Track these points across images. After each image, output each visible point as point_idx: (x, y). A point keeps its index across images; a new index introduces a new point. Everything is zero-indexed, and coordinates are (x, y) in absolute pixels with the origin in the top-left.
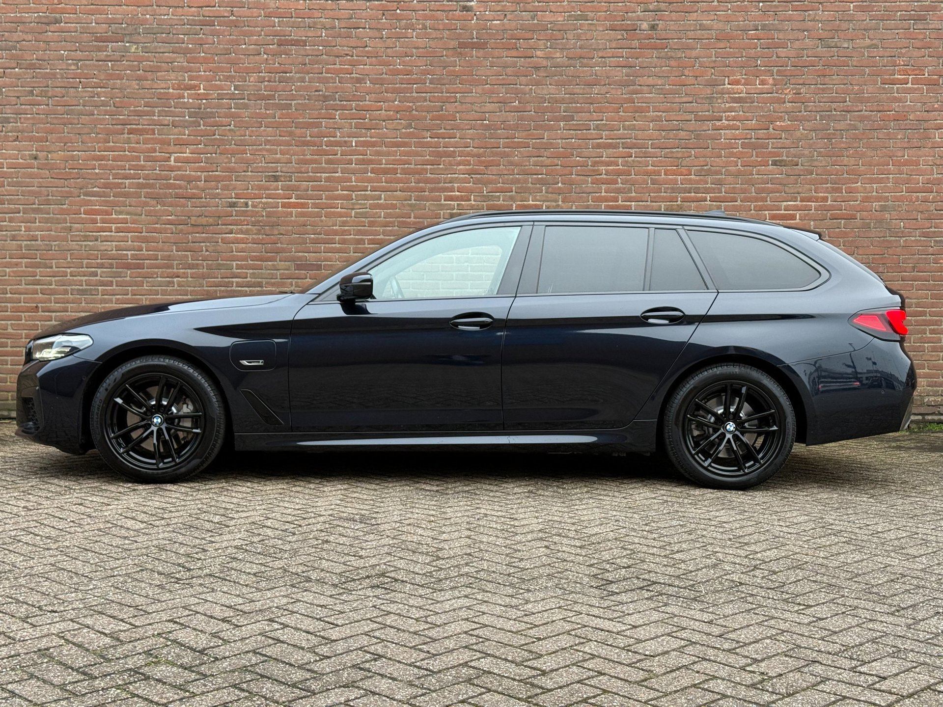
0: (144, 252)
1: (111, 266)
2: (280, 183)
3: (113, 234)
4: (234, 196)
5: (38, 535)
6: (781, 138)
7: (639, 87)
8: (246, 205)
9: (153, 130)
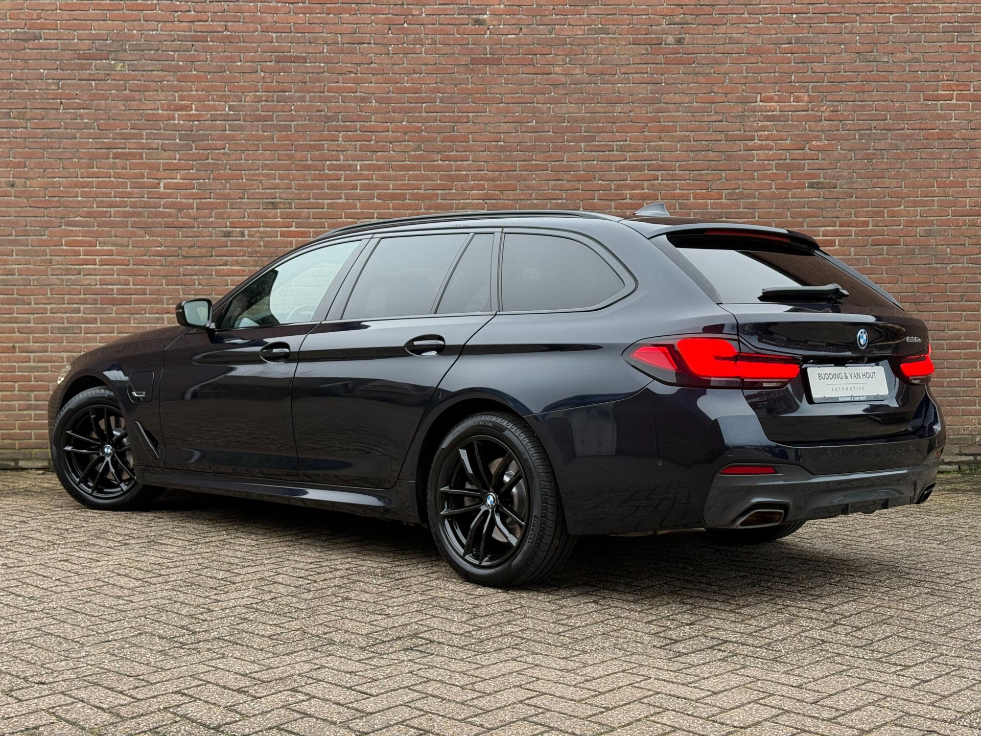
0: (131, 286)
1: (95, 302)
2: (279, 211)
3: (97, 267)
4: (228, 225)
5: (20, 596)
6: (817, 159)
7: (665, 105)
8: (243, 234)
9: (141, 154)
